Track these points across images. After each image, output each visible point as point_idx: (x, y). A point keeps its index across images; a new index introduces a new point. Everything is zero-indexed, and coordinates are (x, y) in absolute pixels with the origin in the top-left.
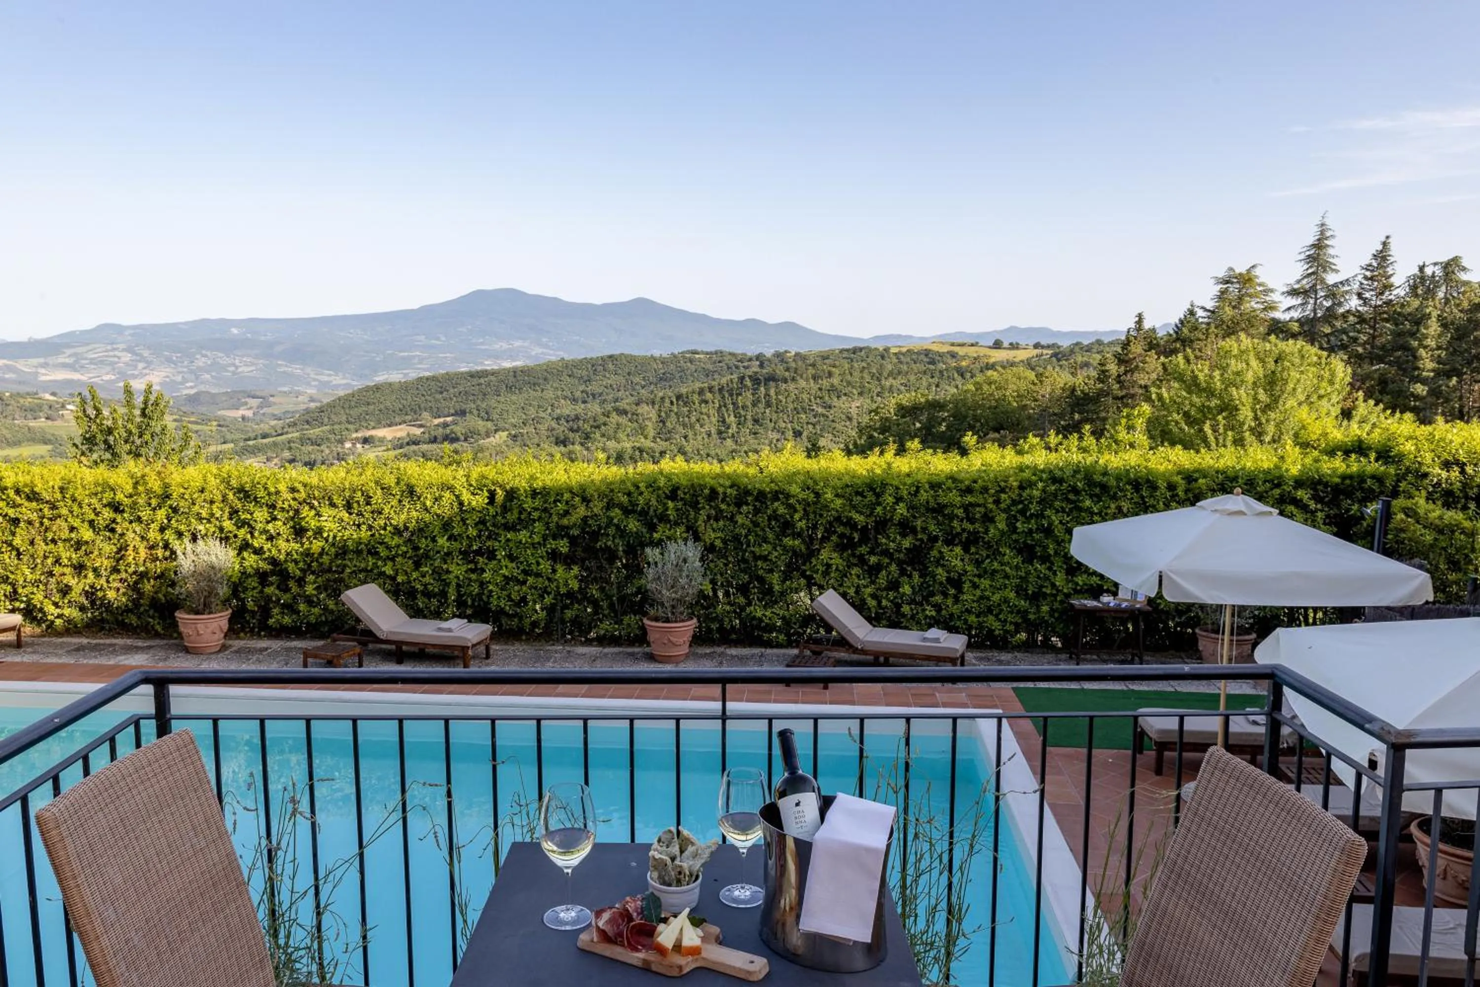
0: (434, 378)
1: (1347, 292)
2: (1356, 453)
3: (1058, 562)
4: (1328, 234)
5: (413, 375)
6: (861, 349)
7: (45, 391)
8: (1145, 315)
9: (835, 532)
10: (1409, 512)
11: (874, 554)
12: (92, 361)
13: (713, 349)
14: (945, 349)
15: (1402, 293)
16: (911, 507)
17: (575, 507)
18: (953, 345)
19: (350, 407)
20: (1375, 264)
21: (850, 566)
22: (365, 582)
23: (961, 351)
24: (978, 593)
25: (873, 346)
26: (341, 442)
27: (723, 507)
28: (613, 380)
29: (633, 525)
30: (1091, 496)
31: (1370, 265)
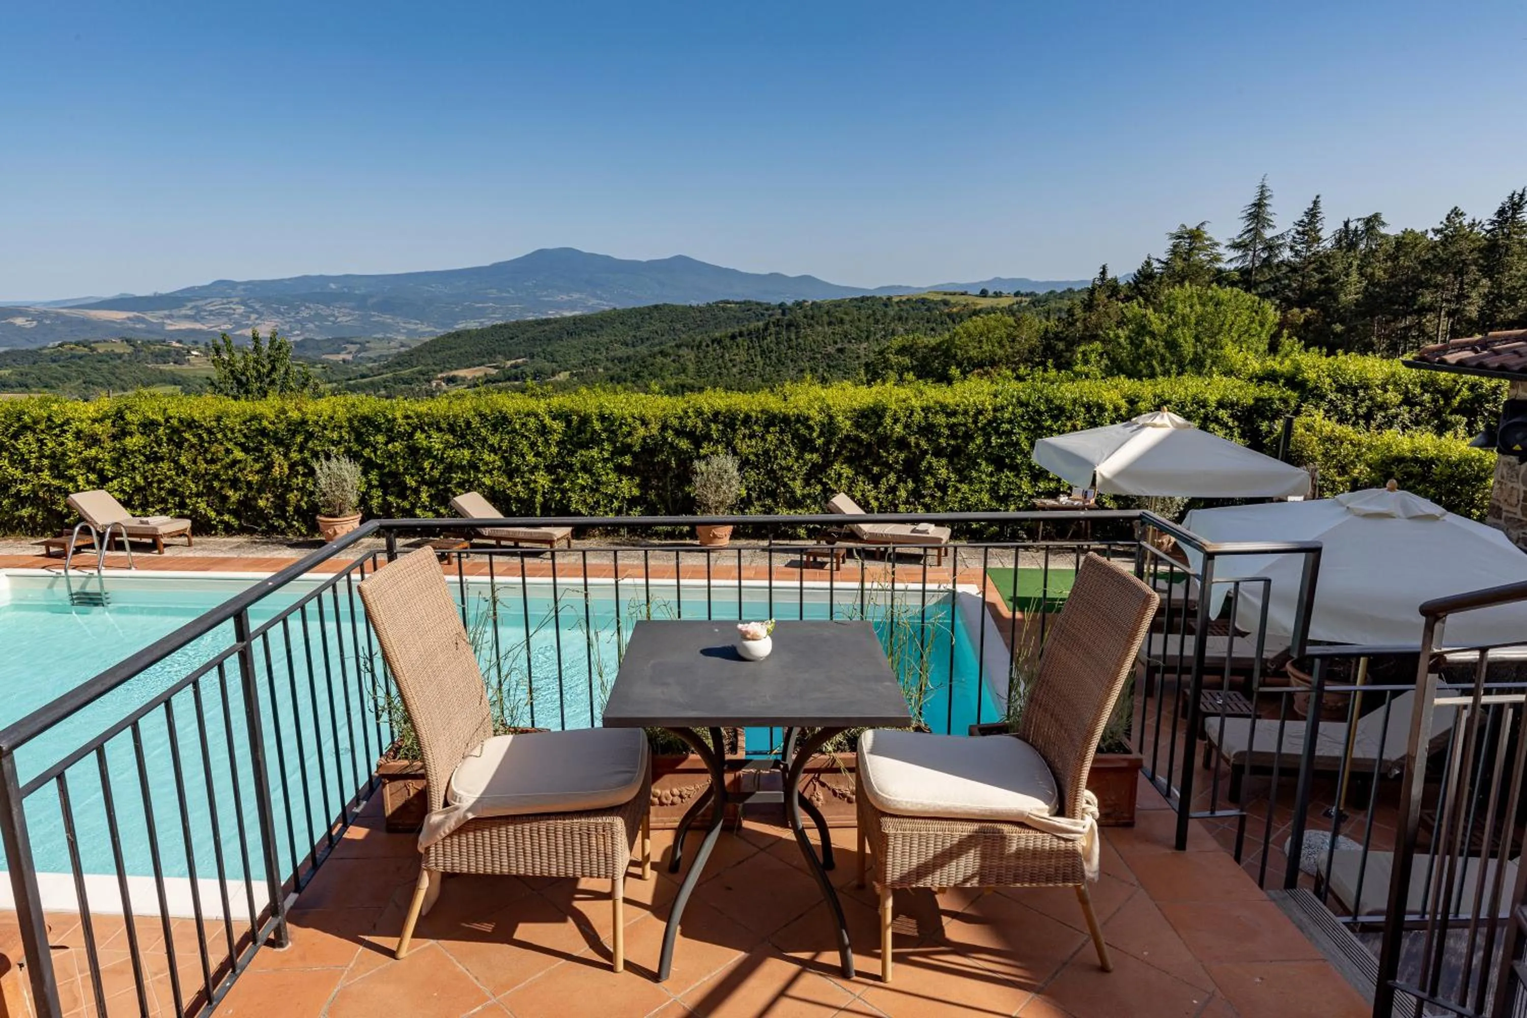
0: (505, 326)
1: (1281, 245)
2: (1269, 380)
3: (1025, 471)
4: (1267, 194)
5: (488, 323)
6: (868, 298)
7: (172, 338)
8: (1108, 267)
9: (845, 447)
10: (1309, 428)
11: (877, 465)
12: (211, 313)
13: (742, 299)
14: (939, 298)
15: (1329, 246)
16: (907, 426)
17: (635, 429)
18: (945, 294)
19: (435, 352)
20: (1306, 220)
21: (857, 474)
22: (468, 491)
23: (952, 299)
24: (960, 495)
25: (878, 295)
26: (429, 381)
27: (755, 428)
28: (657, 326)
29: (684, 444)
30: (1051, 417)
31: (1302, 221)
